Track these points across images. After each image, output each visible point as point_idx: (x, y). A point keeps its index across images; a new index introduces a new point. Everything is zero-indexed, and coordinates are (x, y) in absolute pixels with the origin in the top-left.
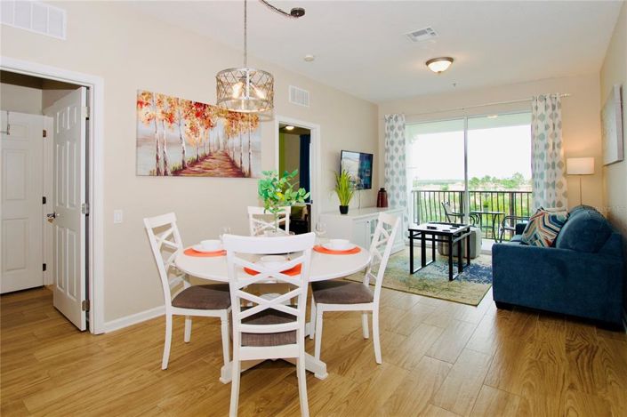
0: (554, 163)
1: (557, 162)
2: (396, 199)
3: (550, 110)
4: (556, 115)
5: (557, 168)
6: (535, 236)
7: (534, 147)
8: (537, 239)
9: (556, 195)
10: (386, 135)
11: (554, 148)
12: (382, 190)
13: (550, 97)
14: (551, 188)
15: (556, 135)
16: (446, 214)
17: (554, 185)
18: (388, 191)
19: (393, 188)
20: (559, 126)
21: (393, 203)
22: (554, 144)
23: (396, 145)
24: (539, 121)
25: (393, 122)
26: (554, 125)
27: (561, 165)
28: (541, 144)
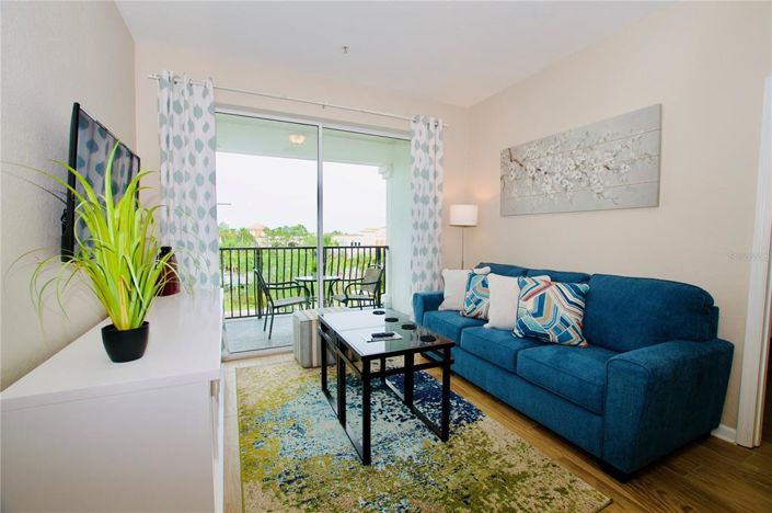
1: (438, 209)
3: (433, 140)
4: (438, 148)
5: (438, 217)
11: (435, 191)
15: (437, 174)
20: (441, 162)
22: (435, 186)
24: (422, 152)
26: (435, 161)
28: (425, 183)
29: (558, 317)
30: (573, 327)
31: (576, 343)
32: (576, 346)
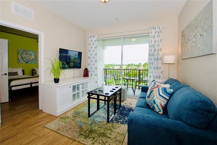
0: (158, 58)
1: (159, 57)
2: (93, 73)
3: (157, 34)
4: (160, 36)
5: (159, 60)
6: (154, 101)
7: (150, 50)
8: (155, 103)
9: (158, 73)
10: (89, 44)
11: (158, 51)
12: (86, 69)
13: (157, 28)
14: (156, 69)
15: (159, 45)
16: (115, 79)
17: (157, 68)
18: (89, 69)
19: (92, 68)
20: (161, 41)
21: (92, 75)
22: (158, 49)
23: (93, 48)
24: (152, 39)
25: (92, 38)
26: (158, 41)
27: (161, 59)
28: (153, 49)
29: (153, 100)
30: (157, 105)
31: (157, 111)
32: (157, 112)
